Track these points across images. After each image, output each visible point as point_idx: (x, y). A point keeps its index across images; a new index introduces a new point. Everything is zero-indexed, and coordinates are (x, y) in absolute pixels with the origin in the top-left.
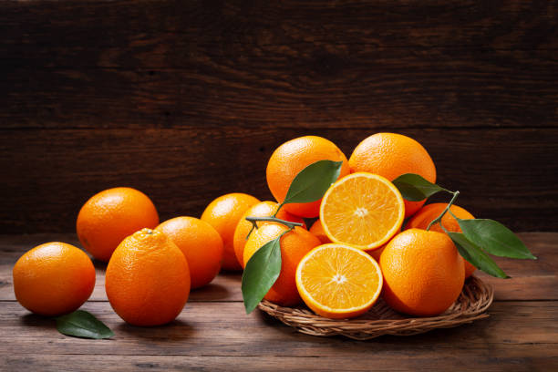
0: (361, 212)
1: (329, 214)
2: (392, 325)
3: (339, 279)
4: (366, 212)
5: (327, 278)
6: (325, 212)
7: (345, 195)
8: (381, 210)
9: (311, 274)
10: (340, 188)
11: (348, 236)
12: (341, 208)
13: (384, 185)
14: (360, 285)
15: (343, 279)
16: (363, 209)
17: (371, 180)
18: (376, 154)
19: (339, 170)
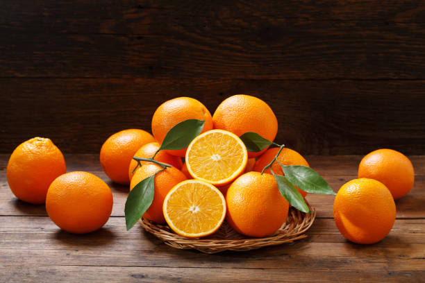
0: (215, 157)
1: (191, 158)
2: (230, 244)
3: (194, 209)
4: (219, 158)
5: (186, 208)
6: (189, 156)
7: (205, 144)
8: (230, 157)
9: (174, 205)
10: (202, 139)
11: (204, 174)
12: (202, 154)
13: (234, 139)
14: (209, 215)
15: (198, 209)
16: (217, 155)
17: (225, 135)
18: (231, 112)
19: (202, 127)
